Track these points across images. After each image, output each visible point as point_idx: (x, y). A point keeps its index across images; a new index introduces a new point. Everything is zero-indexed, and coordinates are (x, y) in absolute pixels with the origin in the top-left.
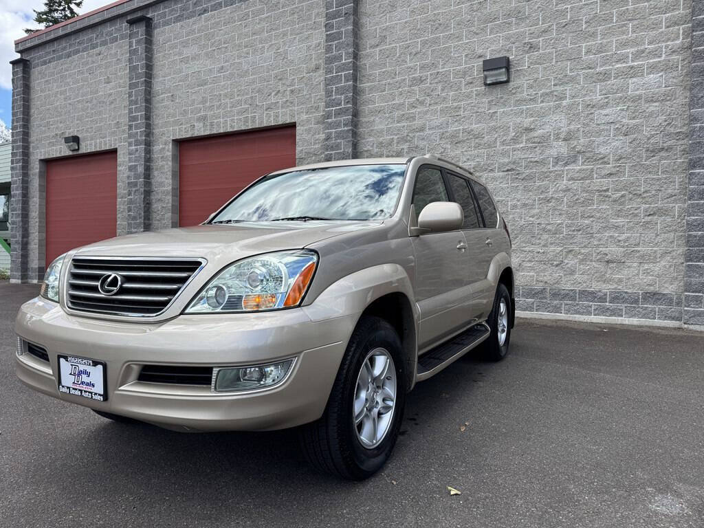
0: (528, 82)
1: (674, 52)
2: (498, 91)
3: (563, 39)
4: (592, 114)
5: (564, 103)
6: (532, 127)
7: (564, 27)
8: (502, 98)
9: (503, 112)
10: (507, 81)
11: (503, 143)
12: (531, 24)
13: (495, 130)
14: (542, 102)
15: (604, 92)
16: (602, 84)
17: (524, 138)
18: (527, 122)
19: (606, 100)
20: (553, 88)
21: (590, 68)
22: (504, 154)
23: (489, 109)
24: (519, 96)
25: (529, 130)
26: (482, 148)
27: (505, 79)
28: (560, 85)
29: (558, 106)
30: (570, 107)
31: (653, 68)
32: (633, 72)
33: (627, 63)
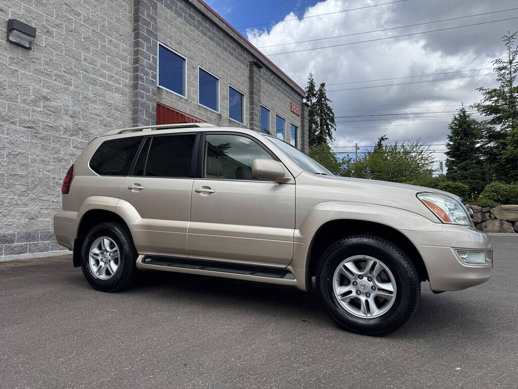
0: (45, 58)
1: (126, 85)
2: (18, 53)
3: (70, 40)
4: (87, 104)
5: (71, 88)
6: (49, 97)
7: (70, 31)
8: (22, 60)
9: (24, 74)
10: (29, 49)
11: (24, 101)
12: (47, 13)
13: (16, 86)
14: (55, 80)
15: (94, 92)
16: (94, 87)
17: (42, 104)
18: (45, 91)
19: (95, 99)
20: (64, 74)
21: (86, 72)
22: (26, 112)
23: (10, 65)
24: (38, 67)
25: (46, 99)
26: (4, 99)
27: (27, 46)
28: (68, 73)
29: (67, 89)
30: (75, 93)
31: (117, 89)
32: (107, 87)
33: (105, 80)
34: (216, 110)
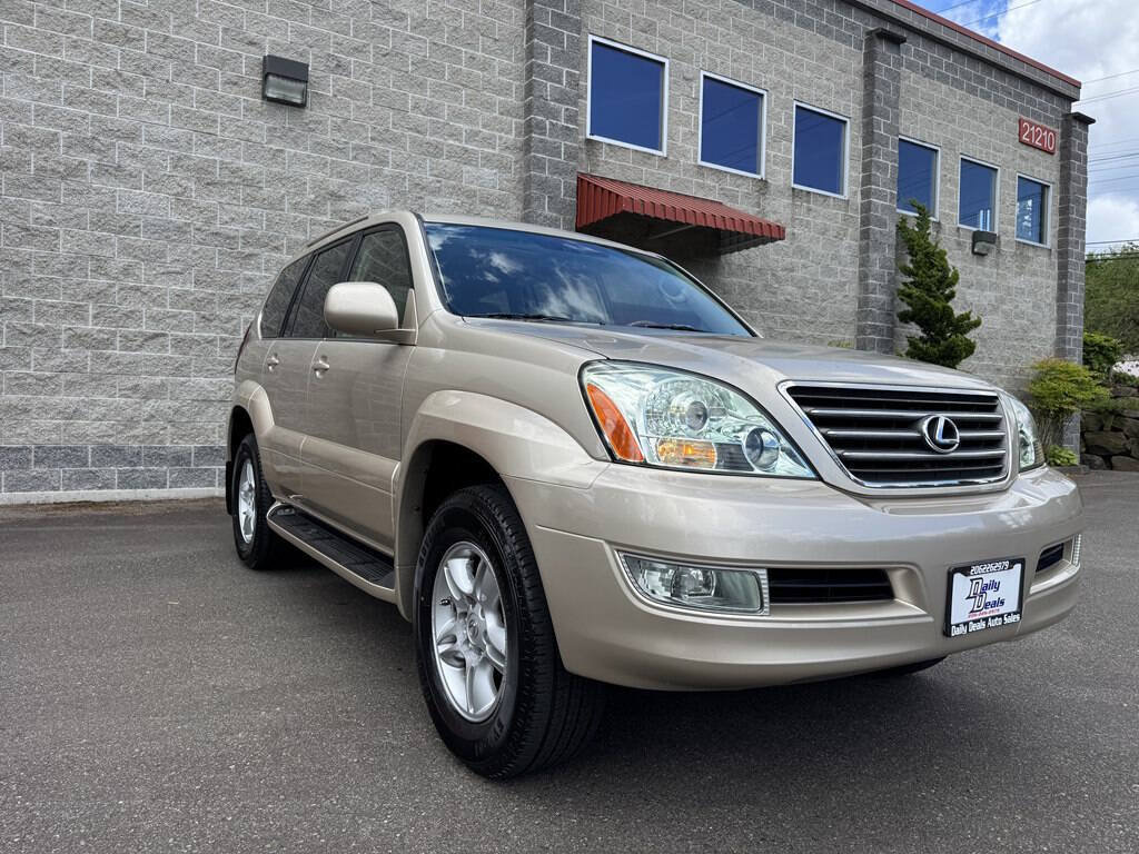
0: (335, 119)
1: (507, 147)
2: (283, 118)
3: (383, 73)
4: (421, 198)
5: (387, 170)
6: (342, 193)
7: (384, 56)
8: (291, 130)
9: (295, 155)
10: (302, 106)
11: (295, 207)
12: (336, 28)
13: (280, 180)
14: (355, 158)
15: (435, 172)
16: (435, 160)
17: (329, 207)
18: (334, 183)
19: (438, 185)
20: (371, 143)
21: (418, 132)
22: (299, 226)
23: (269, 142)
24: (321, 138)
25: (338, 197)
26: (258, 207)
27: (299, 101)
28: (381, 141)
29: (378, 173)
30: (394, 178)
31: (488, 160)
32: (466, 157)
33: (461, 142)
34: (755, 173)
